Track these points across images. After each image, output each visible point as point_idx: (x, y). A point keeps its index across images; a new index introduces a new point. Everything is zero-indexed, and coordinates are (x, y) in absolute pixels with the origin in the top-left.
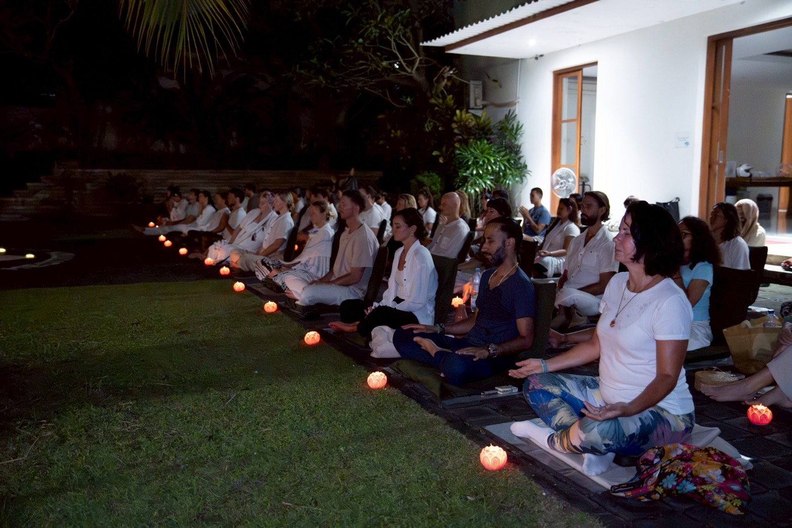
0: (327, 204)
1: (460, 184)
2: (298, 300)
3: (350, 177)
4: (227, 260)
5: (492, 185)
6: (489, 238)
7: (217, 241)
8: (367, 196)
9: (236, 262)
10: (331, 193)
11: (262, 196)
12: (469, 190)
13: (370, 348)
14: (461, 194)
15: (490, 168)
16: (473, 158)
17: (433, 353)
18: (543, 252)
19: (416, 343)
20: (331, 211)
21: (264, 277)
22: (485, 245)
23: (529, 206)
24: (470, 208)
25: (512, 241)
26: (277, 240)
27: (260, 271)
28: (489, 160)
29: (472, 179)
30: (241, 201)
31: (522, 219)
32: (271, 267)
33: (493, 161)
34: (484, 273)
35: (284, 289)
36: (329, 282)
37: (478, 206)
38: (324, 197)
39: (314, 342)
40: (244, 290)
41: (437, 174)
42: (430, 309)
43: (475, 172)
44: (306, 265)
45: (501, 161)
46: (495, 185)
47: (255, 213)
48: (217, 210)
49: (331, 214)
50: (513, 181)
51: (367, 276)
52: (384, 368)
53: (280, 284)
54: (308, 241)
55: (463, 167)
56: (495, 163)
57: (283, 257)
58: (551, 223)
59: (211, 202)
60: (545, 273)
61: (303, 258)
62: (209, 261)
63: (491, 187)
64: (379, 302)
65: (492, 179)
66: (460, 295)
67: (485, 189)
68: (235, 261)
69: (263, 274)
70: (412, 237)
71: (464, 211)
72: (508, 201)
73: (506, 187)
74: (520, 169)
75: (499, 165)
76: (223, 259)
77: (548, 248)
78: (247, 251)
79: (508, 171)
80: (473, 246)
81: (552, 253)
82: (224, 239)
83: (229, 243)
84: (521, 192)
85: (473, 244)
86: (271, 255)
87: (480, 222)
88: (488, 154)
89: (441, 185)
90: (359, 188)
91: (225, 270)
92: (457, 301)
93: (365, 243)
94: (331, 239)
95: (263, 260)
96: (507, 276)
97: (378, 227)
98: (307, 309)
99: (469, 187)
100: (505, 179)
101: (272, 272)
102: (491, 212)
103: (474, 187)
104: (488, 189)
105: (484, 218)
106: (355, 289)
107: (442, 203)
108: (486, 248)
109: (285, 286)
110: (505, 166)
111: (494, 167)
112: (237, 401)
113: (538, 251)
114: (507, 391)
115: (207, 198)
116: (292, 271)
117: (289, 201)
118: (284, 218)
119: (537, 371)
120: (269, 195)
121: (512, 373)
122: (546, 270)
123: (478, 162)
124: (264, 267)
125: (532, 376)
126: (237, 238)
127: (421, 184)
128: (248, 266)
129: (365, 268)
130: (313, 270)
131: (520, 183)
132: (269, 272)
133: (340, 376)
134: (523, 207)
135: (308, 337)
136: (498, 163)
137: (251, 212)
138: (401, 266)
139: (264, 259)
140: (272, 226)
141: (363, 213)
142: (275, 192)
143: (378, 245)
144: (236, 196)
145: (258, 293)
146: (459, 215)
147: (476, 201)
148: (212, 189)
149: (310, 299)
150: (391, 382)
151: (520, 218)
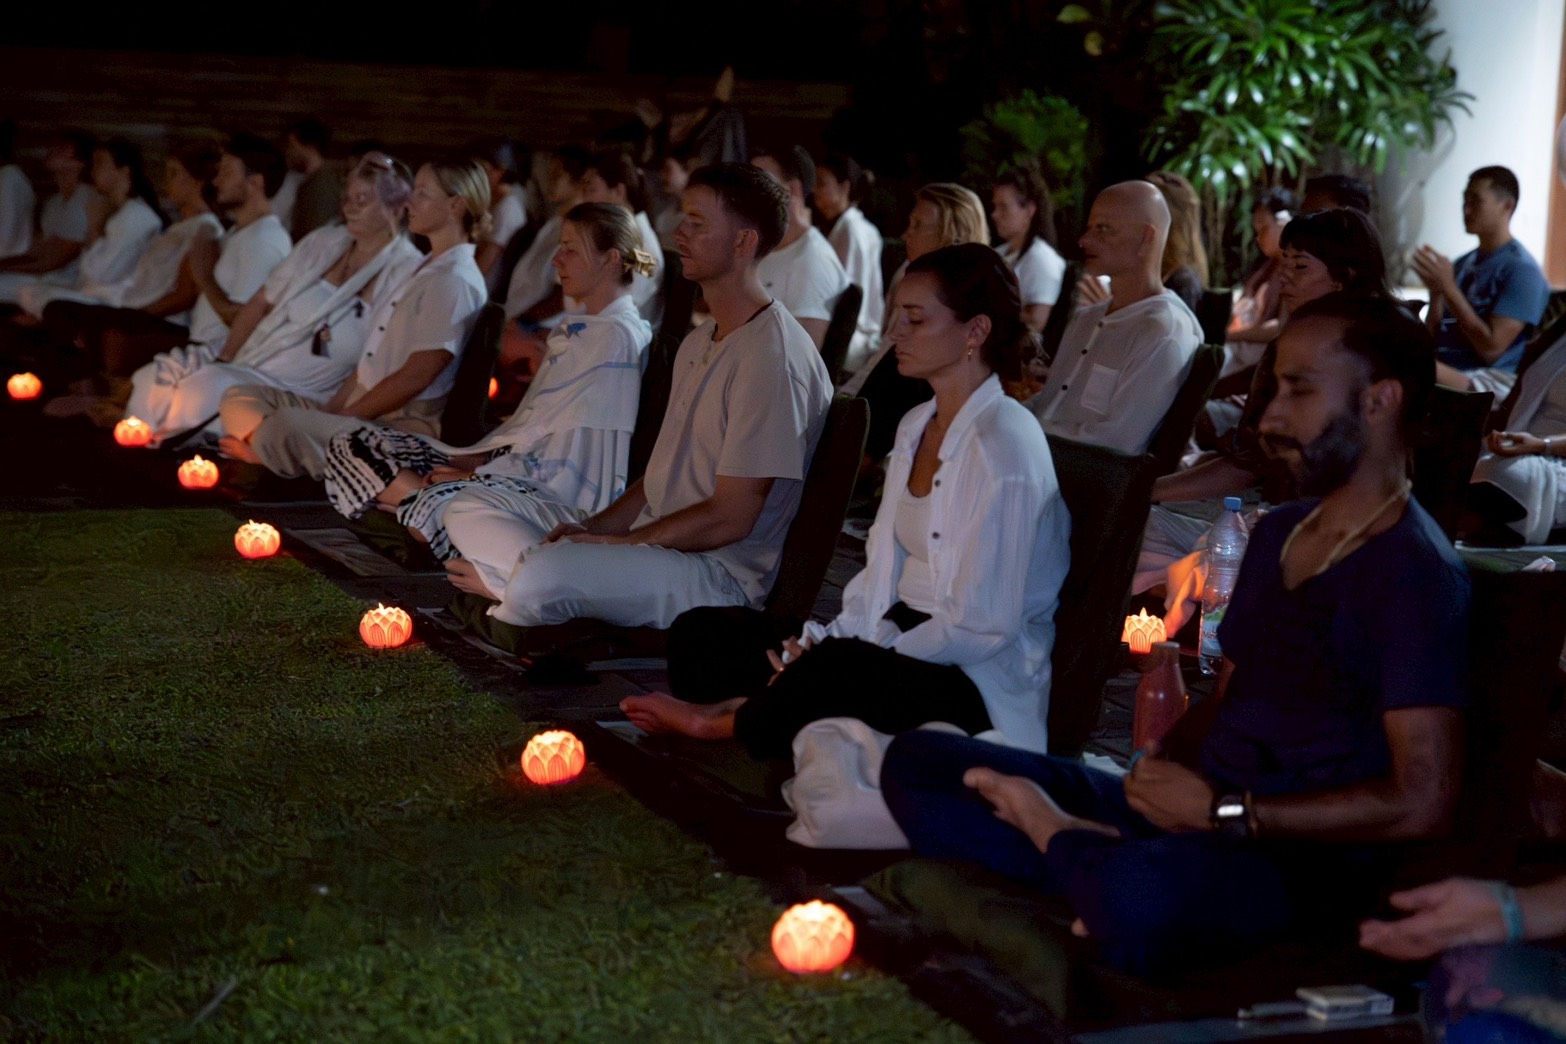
0: (622, 216)
1: (1169, 146)
2: (498, 603)
3: (716, 105)
4: (211, 428)
5: (1302, 153)
6: (1292, 379)
7: (167, 351)
8: (786, 187)
9: (246, 440)
10: (640, 172)
11: (356, 171)
12: (1206, 173)
13: (786, 807)
14: (1172, 188)
15: (1296, 81)
16: (1225, 37)
17: (1042, 838)
18: (1509, 438)
19: (975, 792)
20: (641, 246)
21: (358, 506)
22: (1276, 408)
23: (1455, 242)
24: (1207, 245)
25: (1390, 392)
26: (416, 357)
27: (345, 480)
28: (1293, 46)
29: (1218, 125)
30: (271, 190)
31: (1423, 295)
32: (391, 462)
33: (1310, 53)
34: (1263, 521)
35: (439, 553)
36: (624, 534)
37: (1239, 238)
38: (612, 184)
39: (559, 775)
40: (279, 553)
41: (1072, 103)
42: (1035, 656)
43: (1232, 97)
44: (532, 459)
45: (1346, 50)
46: (1313, 151)
47: (328, 241)
48: (167, 222)
49: (639, 258)
50: (1394, 137)
51: (779, 517)
52: (841, 891)
53: (426, 533)
54: (546, 364)
55: (1183, 73)
56: (1320, 62)
57: (438, 428)
58: (1547, 314)
59: (145, 190)
60: (1513, 526)
61: (520, 433)
62: (132, 428)
63: (1298, 161)
64: (824, 622)
65: (1303, 129)
66: (1156, 604)
67: (1269, 169)
68: (241, 435)
69: (355, 492)
70: (971, 364)
71: (1183, 261)
72: (1370, 219)
73: (1363, 160)
74: (1427, 88)
75: (1338, 69)
76: (194, 422)
77: (1534, 419)
78: (290, 394)
79: (1372, 93)
80: (1212, 406)
81: (1547, 441)
82: (197, 344)
83: (218, 360)
84: (1422, 184)
85: (1213, 398)
86: (393, 415)
87: (1243, 306)
88: (1294, 21)
89: (1087, 148)
90: (752, 154)
91: (198, 470)
92: (1143, 630)
93: (776, 379)
94: (635, 360)
95: (355, 434)
96: (1360, 536)
97: (825, 316)
98: (528, 637)
99: (1205, 159)
100: (1357, 126)
101: (395, 483)
102: (1299, 267)
103: (1227, 158)
104: (1285, 171)
105: (1264, 288)
106: (727, 565)
107: (1093, 222)
108: (1275, 419)
109: (446, 545)
110: (1361, 72)
111: (1315, 77)
112: (241, 1006)
113: (1489, 432)
114: (1347, 1009)
115: (126, 170)
116: (476, 484)
117: (471, 200)
118: (448, 268)
119: (1483, 934)
120: (384, 169)
121: (1374, 934)
122: (1521, 513)
123: (1247, 56)
124: (358, 462)
125: (1459, 952)
126: (250, 342)
127: (1006, 144)
128: (295, 461)
129: (772, 480)
130: (560, 483)
131: (1423, 146)
132: (380, 486)
133: (663, 917)
134: (1427, 249)
135: (537, 752)
136: (1332, 61)
137: (313, 237)
138: (921, 480)
139: (363, 429)
140: (397, 298)
141: (773, 256)
142: (410, 158)
143: (828, 391)
144: (251, 168)
145: (336, 571)
146: (1163, 275)
147: (1232, 216)
148: (148, 130)
149: (548, 601)
150: (868, 947)
151: (1414, 292)
